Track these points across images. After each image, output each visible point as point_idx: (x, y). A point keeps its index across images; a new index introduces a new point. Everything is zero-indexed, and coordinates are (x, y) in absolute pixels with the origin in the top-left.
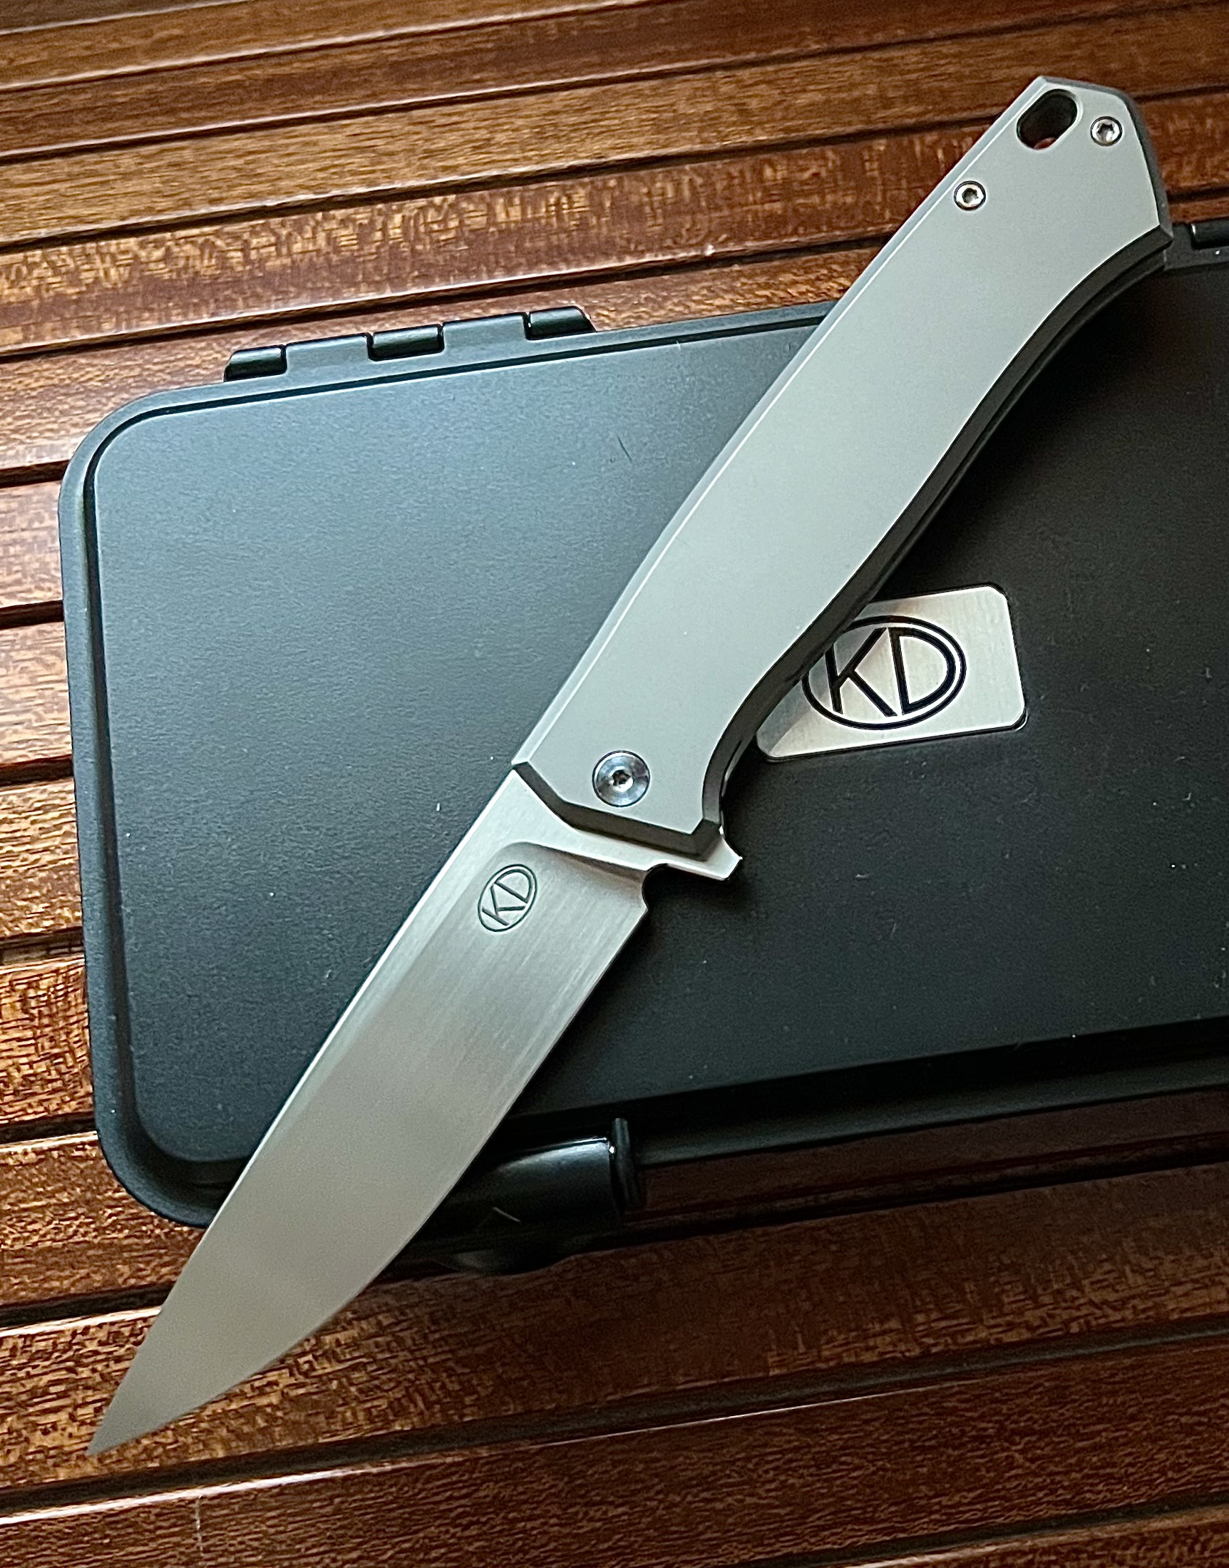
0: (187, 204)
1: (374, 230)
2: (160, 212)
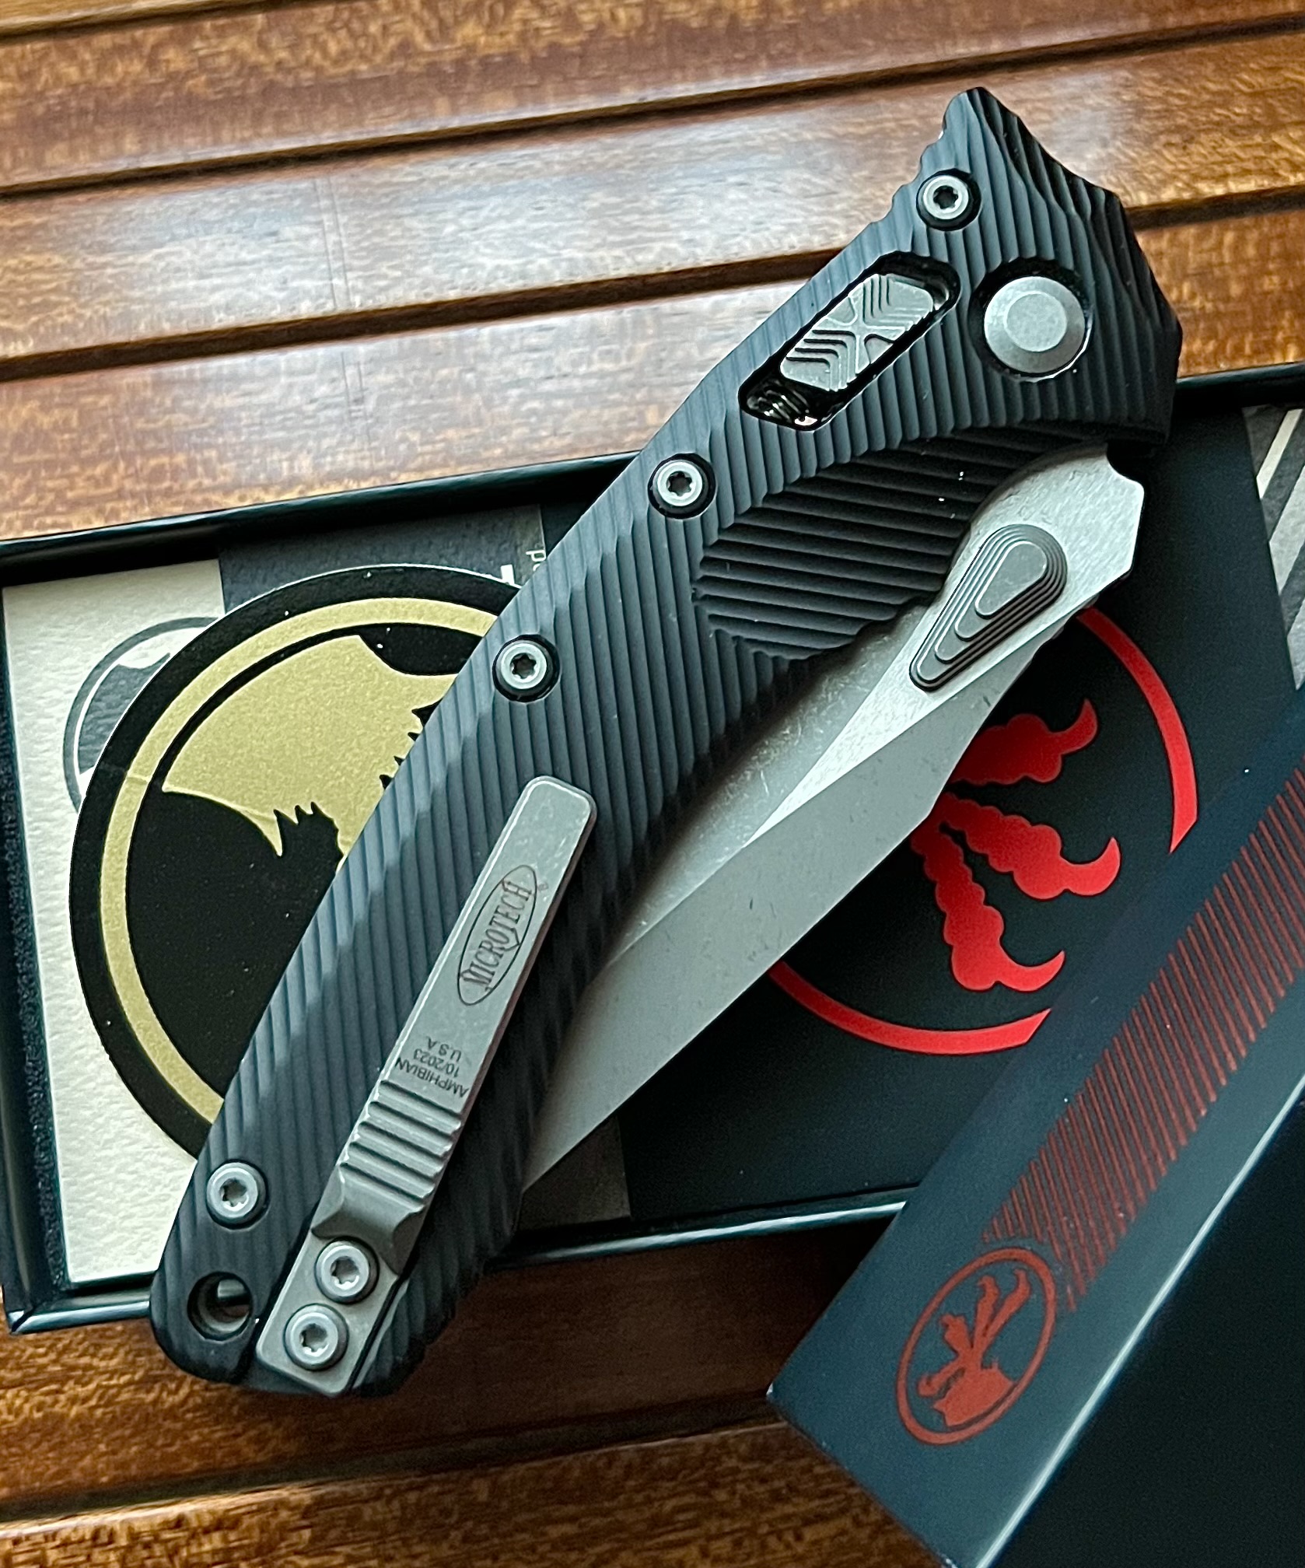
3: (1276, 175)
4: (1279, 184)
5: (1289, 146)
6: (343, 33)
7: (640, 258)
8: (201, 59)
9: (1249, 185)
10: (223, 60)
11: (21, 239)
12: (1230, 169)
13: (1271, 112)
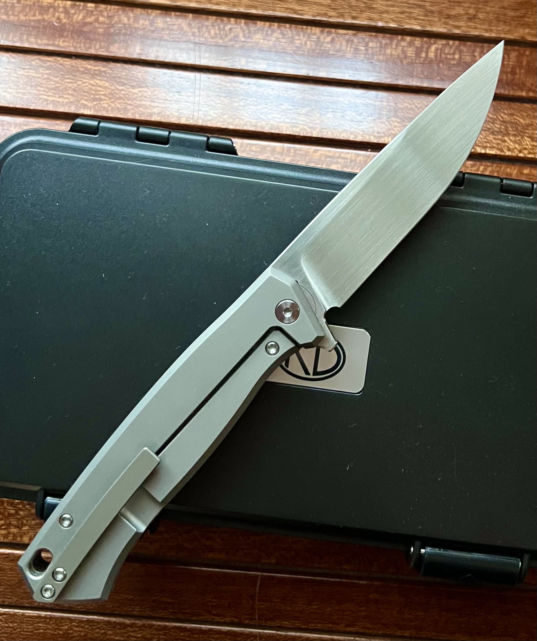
0: (342, 16)
1: (422, 51)
2: (330, 17)
3: (502, 150)
4: (503, 154)
5: (508, 141)
6: (217, 27)
7: (294, 129)
8: (168, 25)
9: (493, 152)
10: (176, 27)
11: (97, 75)
12: (488, 145)
13: (506, 129)
